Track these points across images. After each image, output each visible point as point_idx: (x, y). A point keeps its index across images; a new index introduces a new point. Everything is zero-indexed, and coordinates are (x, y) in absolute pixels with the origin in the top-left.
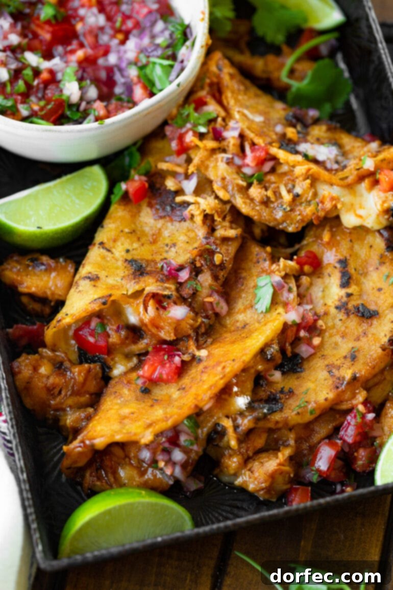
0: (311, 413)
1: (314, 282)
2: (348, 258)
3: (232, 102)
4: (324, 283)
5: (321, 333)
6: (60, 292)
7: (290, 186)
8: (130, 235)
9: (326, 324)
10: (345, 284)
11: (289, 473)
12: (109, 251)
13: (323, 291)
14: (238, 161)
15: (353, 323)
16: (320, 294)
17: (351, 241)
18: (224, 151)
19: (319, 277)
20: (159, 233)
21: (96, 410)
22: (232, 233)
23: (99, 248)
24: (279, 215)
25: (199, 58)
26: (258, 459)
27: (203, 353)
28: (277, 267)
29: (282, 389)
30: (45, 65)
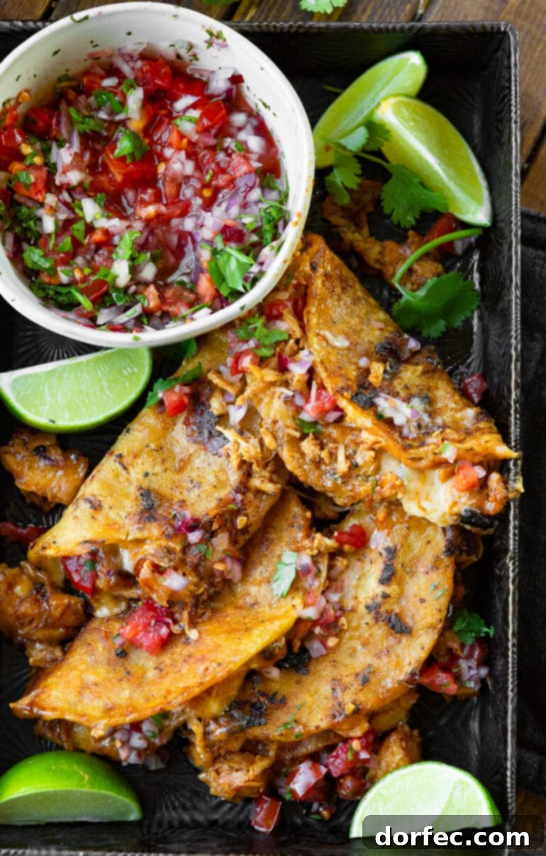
0: (297, 737)
1: (351, 565)
2: (399, 547)
3: (314, 320)
4: (363, 568)
5: (339, 634)
6: (62, 497)
7: (350, 451)
8: (155, 453)
9: (349, 622)
10: (385, 581)
11: (258, 788)
12: (125, 468)
13: (359, 579)
14: (299, 401)
15: (380, 631)
16: (354, 582)
17: (408, 528)
18: (286, 384)
19: (359, 560)
20: (188, 459)
21: (65, 653)
22: (270, 488)
23: (115, 461)
24: (329, 484)
25: (276, 275)
26: (230, 760)
27: (193, 634)
28: (309, 545)
29: (275, 694)
30: (102, 223)
